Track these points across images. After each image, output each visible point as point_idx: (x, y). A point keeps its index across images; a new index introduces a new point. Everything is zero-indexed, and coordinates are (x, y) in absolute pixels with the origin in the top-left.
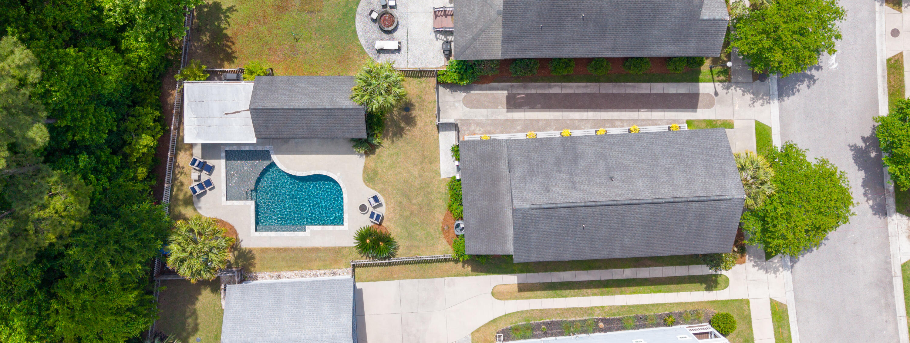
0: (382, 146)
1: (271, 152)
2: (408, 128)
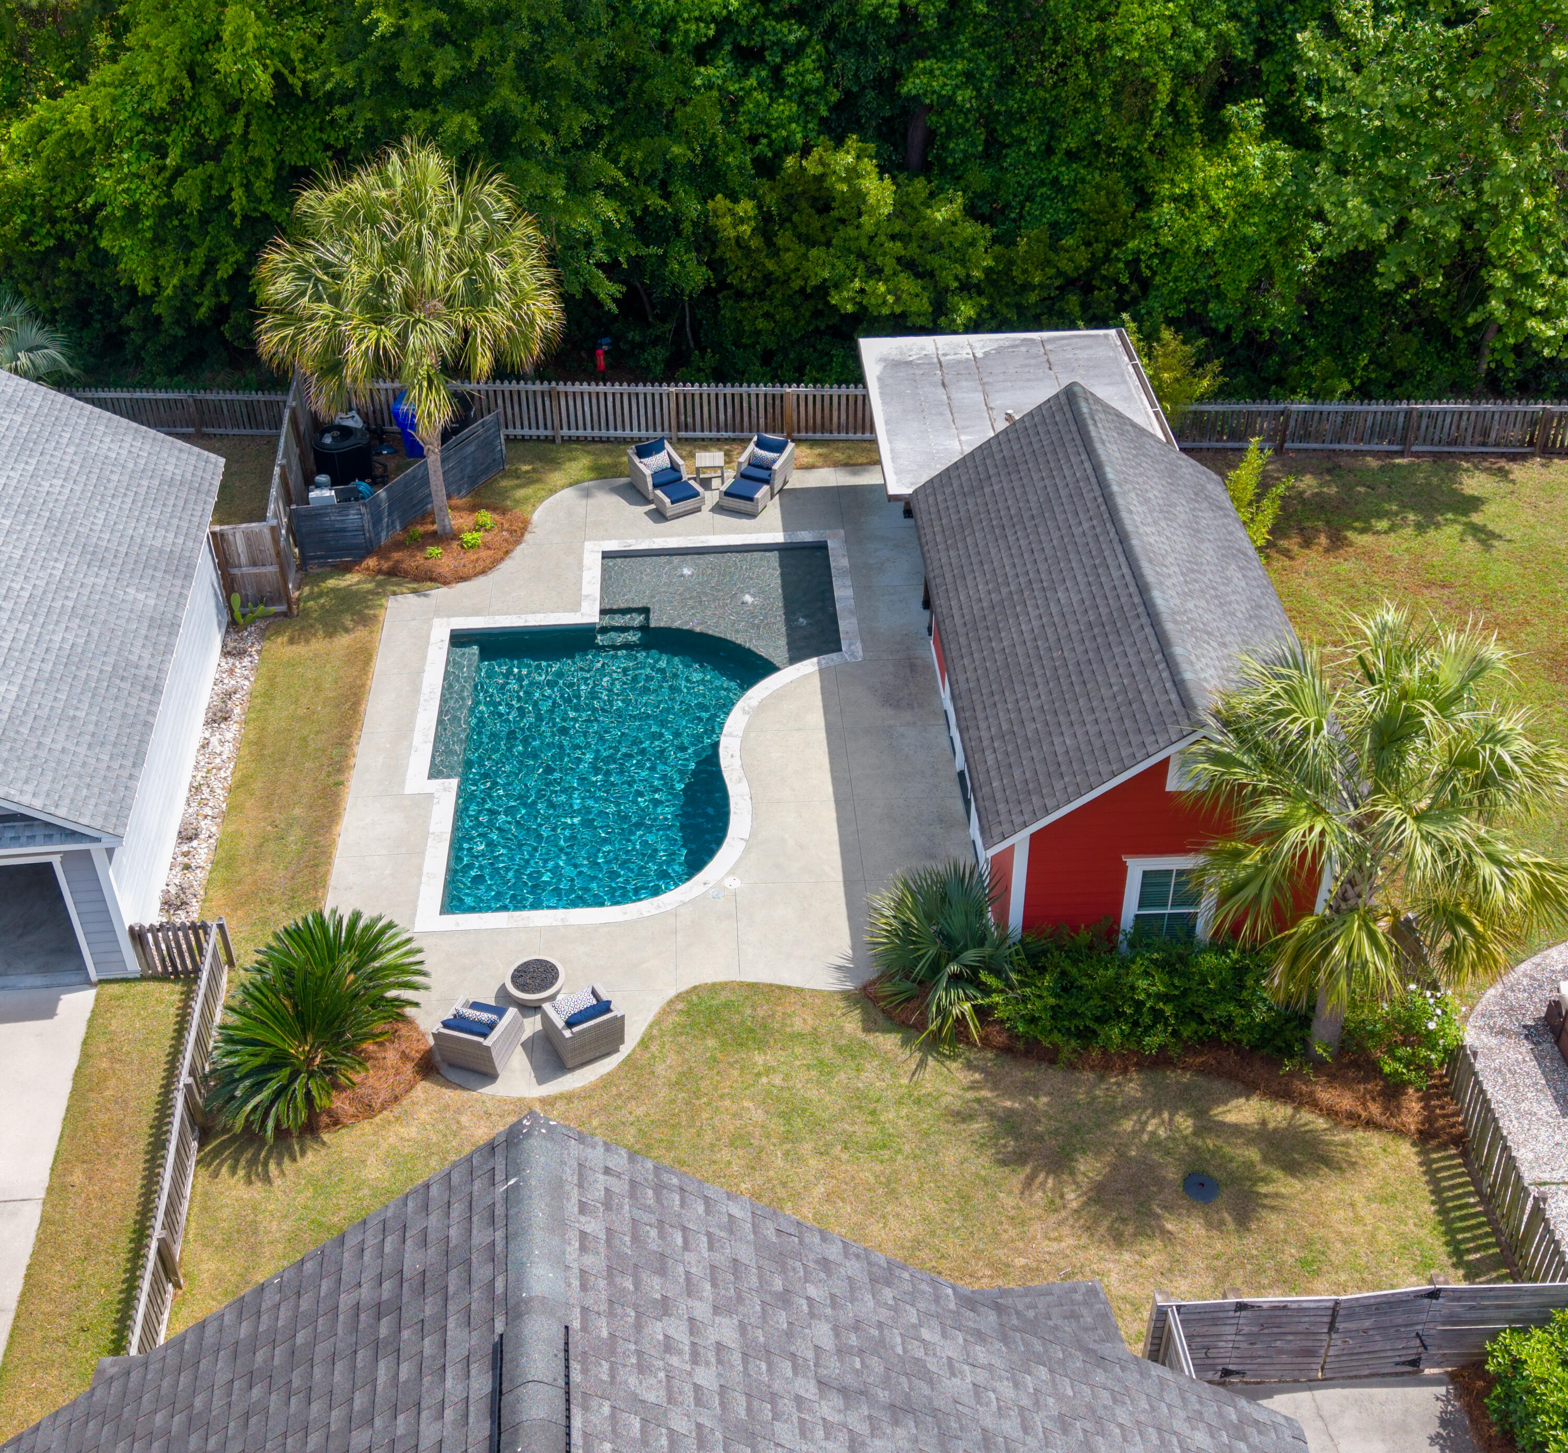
0: (922, 1064)
1: (834, 656)
2: (1073, 1198)
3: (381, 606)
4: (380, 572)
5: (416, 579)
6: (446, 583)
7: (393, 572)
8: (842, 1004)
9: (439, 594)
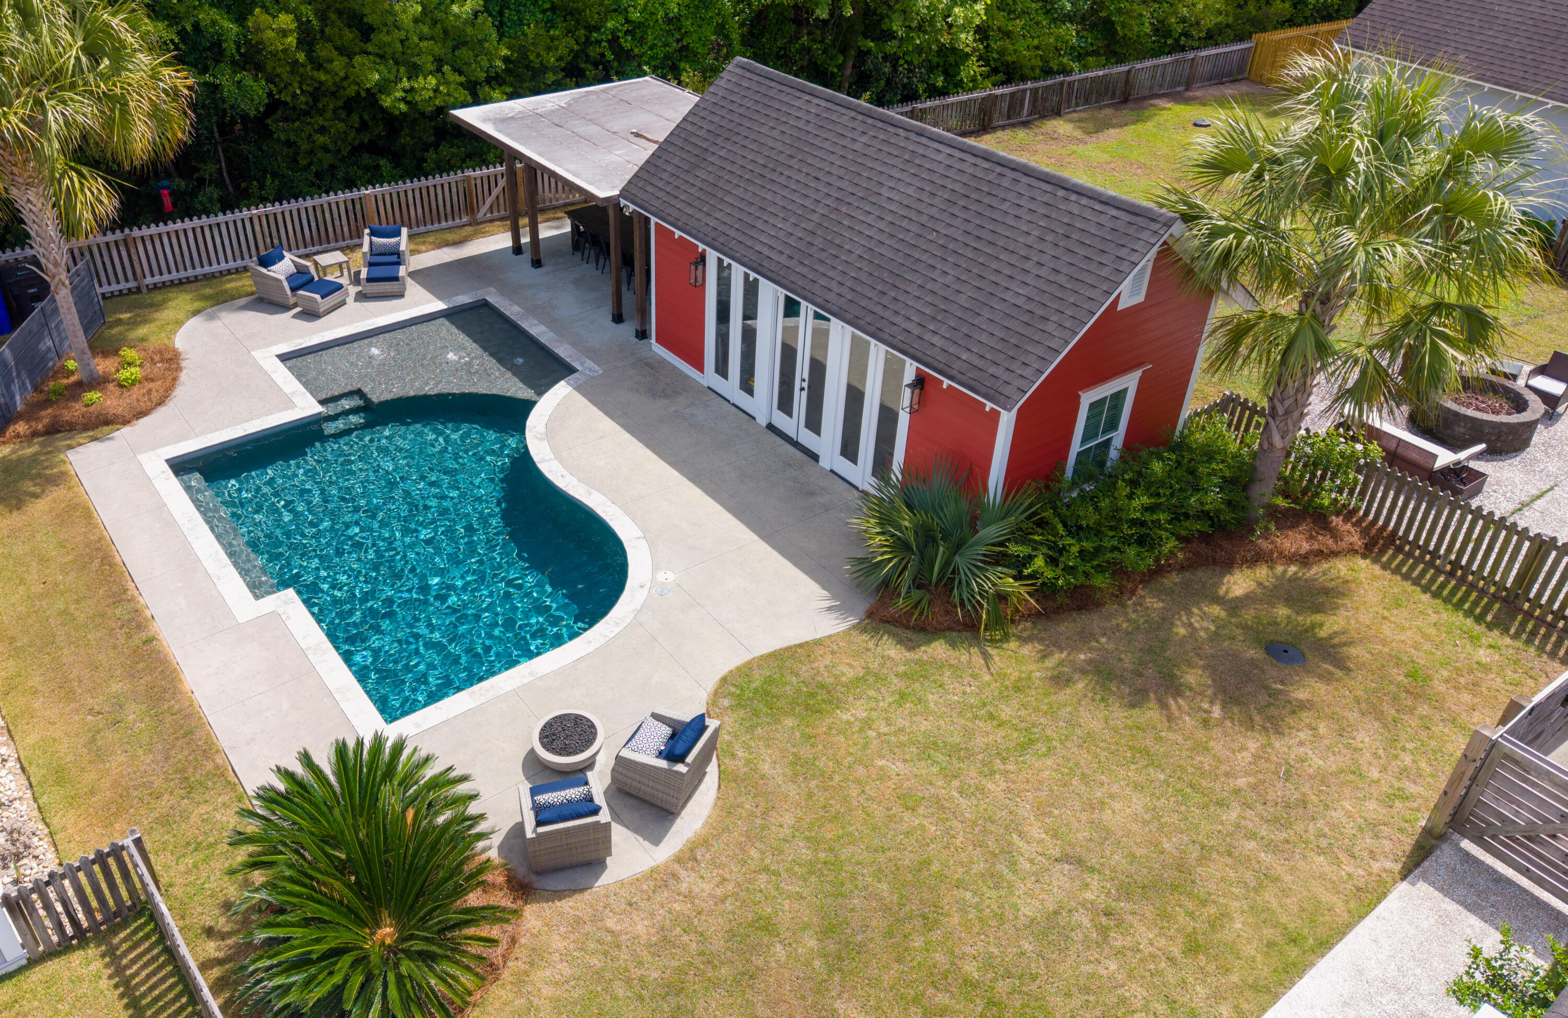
0: (985, 656)
1: (576, 376)
3: (64, 462)
4: (35, 434)
5: (86, 427)
6: (126, 422)
7: (55, 429)
8: (865, 637)
9: (124, 434)
